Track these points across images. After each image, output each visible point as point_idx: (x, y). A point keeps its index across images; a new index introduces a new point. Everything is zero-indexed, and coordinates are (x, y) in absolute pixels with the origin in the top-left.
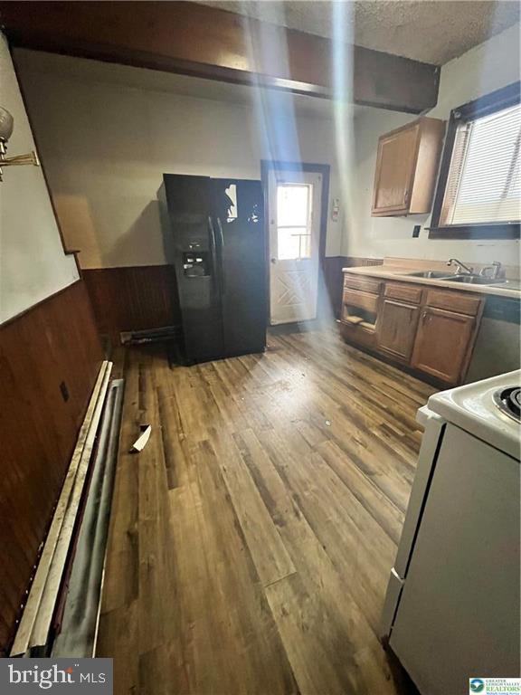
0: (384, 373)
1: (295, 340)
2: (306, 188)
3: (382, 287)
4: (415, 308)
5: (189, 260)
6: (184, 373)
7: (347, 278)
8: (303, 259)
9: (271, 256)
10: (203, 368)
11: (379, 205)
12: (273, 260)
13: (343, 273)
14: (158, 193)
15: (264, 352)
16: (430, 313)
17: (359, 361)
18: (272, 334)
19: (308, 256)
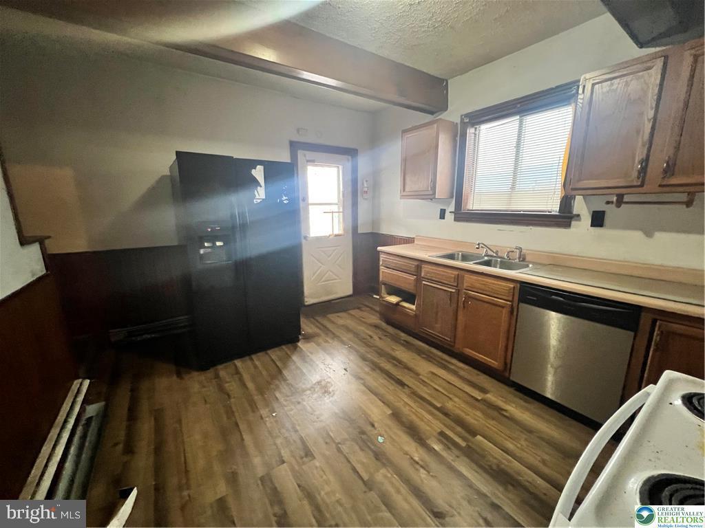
0: (429, 358)
1: (333, 322)
2: (336, 169)
3: (419, 268)
4: (454, 291)
5: (206, 244)
7: (382, 257)
8: (336, 236)
9: (303, 233)
11: (406, 190)
12: (305, 238)
13: (379, 252)
14: (171, 168)
15: (298, 341)
16: (469, 297)
17: (403, 345)
18: (307, 316)
19: (341, 232)
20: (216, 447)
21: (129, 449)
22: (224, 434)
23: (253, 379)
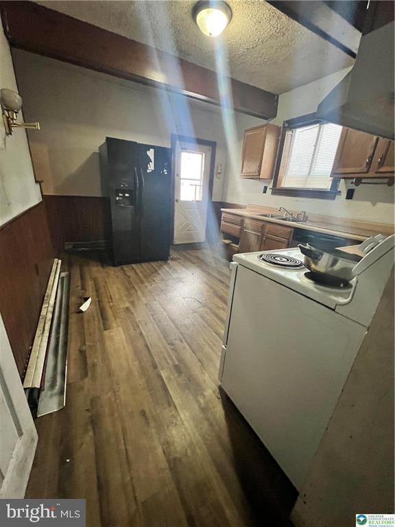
1: (189, 254)
2: (201, 155)
3: (243, 221)
4: (260, 234)
5: (120, 195)
6: (112, 271)
7: (223, 215)
8: (197, 201)
9: (176, 198)
10: (125, 268)
11: (244, 172)
12: (177, 201)
13: (222, 211)
14: (100, 148)
15: (168, 260)
18: (174, 250)
19: (199, 198)
20: (123, 293)
21: (83, 288)
22: (127, 289)
23: (142, 272)
